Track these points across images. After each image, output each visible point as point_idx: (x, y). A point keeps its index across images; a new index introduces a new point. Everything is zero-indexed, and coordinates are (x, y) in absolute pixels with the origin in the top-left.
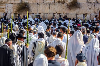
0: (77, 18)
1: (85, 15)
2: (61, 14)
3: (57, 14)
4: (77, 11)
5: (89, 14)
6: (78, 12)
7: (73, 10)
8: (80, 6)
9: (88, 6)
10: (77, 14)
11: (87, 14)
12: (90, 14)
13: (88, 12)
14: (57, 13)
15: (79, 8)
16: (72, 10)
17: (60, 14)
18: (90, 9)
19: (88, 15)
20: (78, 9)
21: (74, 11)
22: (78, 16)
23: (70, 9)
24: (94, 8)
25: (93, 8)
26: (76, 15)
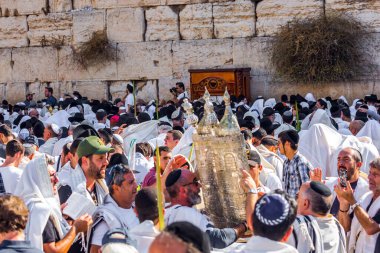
0: (110, 95)
1: (140, 85)
2: (52, 85)
3: (37, 84)
4: (109, 71)
5: (153, 80)
6: (114, 75)
7: (95, 69)
8: (120, 55)
9: (149, 54)
10: (109, 83)
11: (144, 80)
12: (157, 81)
13: (150, 72)
14: (37, 79)
15: (117, 60)
16: (91, 70)
17: (48, 83)
18: (156, 62)
19: (149, 83)
20: (113, 63)
21: (98, 73)
22: (113, 89)
23: (85, 67)
24: (170, 59)
25: (166, 59)
26: (105, 85)
